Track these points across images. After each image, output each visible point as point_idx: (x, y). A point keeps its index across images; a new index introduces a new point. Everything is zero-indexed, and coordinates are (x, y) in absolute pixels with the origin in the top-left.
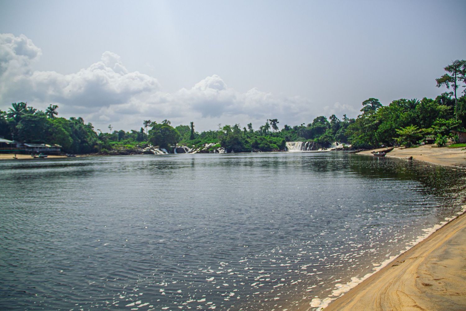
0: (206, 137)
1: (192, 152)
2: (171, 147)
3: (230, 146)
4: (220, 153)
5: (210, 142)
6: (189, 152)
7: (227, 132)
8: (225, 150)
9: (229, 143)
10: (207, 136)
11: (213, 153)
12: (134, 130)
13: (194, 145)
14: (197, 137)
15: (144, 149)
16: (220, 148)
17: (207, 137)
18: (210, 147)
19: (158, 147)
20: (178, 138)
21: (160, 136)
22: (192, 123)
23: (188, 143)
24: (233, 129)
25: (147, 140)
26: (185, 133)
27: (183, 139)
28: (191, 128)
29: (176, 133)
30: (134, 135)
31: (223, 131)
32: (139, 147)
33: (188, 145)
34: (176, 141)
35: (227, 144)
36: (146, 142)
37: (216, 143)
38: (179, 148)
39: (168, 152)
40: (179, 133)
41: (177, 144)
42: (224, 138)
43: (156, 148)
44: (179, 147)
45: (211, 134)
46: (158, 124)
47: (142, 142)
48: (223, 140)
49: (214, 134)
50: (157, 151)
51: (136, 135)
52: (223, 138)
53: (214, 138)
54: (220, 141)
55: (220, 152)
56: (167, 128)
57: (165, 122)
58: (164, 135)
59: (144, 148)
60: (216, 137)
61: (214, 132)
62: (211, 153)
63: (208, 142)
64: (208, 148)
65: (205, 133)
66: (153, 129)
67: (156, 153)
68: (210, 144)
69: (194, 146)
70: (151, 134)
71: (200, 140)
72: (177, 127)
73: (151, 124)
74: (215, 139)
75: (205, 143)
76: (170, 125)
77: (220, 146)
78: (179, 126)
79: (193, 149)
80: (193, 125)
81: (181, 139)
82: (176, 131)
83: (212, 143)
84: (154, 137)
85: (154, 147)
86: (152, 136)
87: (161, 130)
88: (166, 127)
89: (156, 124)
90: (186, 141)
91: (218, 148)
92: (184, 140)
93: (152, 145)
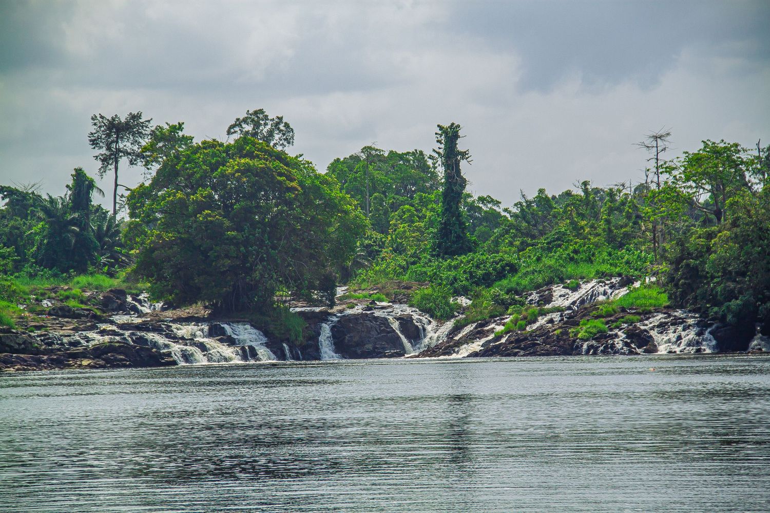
0: (551, 235)
1: (449, 347)
2: (299, 308)
3: (734, 304)
4: (663, 350)
5: (584, 269)
6: (432, 351)
7: (714, 193)
8: (702, 326)
9: (727, 275)
10: (563, 226)
11: (610, 350)
12: (20, 185)
13: (464, 291)
14: (484, 237)
15: (92, 328)
16: (659, 318)
17: (560, 239)
18: (586, 309)
19: (206, 313)
20: (342, 248)
21: (214, 232)
22: (450, 135)
23: (421, 279)
24: (756, 172)
25: (117, 262)
26: (394, 207)
27: (385, 252)
28: (441, 171)
29: (331, 206)
30: (19, 221)
31: (686, 188)
32: (62, 312)
33: (418, 293)
34: (331, 269)
35: (719, 287)
36: (111, 275)
37: (627, 282)
38: (356, 318)
39: (274, 345)
40: (352, 208)
41: (340, 291)
42: (694, 242)
43: (188, 320)
44: (358, 310)
45: (596, 216)
46: (197, 141)
47: (83, 279)
48: (686, 254)
49: (611, 210)
50: (191, 341)
51: (37, 227)
52: (681, 243)
53: (617, 242)
54: (664, 267)
55: (664, 344)
56: (264, 173)
57: (248, 128)
58: (241, 220)
59: (93, 321)
60: (627, 236)
61: (611, 194)
62: (593, 351)
63: (570, 269)
64: (572, 319)
65: (543, 201)
66: (165, 178)
67: (187, 357)
68: (586, 288)
69: (464, 301)
70: (149, 220)
71: (512, 258)
72: (335, 166)
73: (145, 142)
74: (621, 246)
75: (550, 282)
76: (291, 152)
77: (664, 299)
78: (355, 158)
79: (457, 328)
80: (461, 146)
81: (372, 253)
82: (336, 193)
83: (602, 276)
84: (169, 236)
85: (169, 314)
86: (153, 233)
87: (220, 185)
88: (258, 164)
89: (187, 140)
90: (405, 269)
91: (646, 314)
92: (390, 261)
93: (156, 296)
